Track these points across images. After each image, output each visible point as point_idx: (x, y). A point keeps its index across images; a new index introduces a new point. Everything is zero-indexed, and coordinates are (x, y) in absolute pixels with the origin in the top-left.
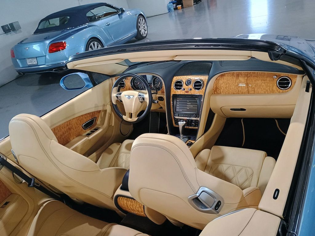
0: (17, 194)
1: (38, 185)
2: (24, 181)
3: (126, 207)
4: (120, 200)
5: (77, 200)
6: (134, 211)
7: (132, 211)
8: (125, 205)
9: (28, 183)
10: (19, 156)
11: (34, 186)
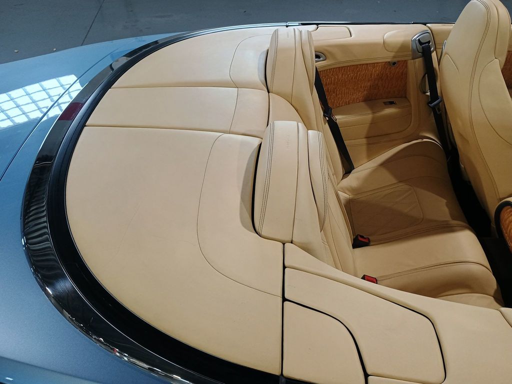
0: (409, 101)
1: (439, 111)
2: (428, 94)
3: (506, 226)
4: (507, 210)
5: (463, 170)
6: (510, 241)
7: (508, 238)
8: (507, 222)
9: (430, 100)
10: (446, 53)
11: (433, 108)
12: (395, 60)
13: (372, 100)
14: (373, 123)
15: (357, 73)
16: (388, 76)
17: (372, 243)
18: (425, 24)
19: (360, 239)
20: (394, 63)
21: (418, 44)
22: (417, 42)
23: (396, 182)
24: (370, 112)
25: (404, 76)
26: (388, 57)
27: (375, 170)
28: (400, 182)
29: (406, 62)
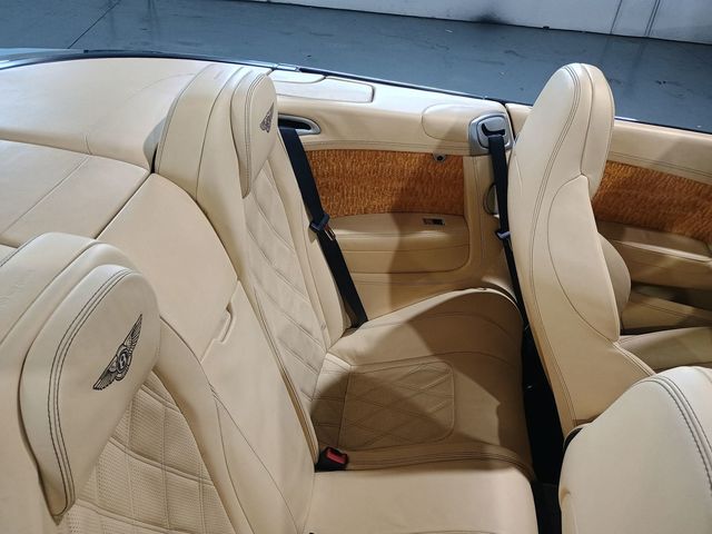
9: (499, 227)
12: (442, 153)
13: (404, 212)
14: (401, 251)
15: (378, 165)
16: (431, 178)
17: (350, 466)
18: (503, 103)
19: (330, 456)
20: (440, 158)
21: (480, 132)
22: (480, 129)
23: (428, 354)
24: (396, 232)
25: (458, 181)
26: (430, 146)
27: (398, 329)
28: (435, 355)
29: (460, 158)
